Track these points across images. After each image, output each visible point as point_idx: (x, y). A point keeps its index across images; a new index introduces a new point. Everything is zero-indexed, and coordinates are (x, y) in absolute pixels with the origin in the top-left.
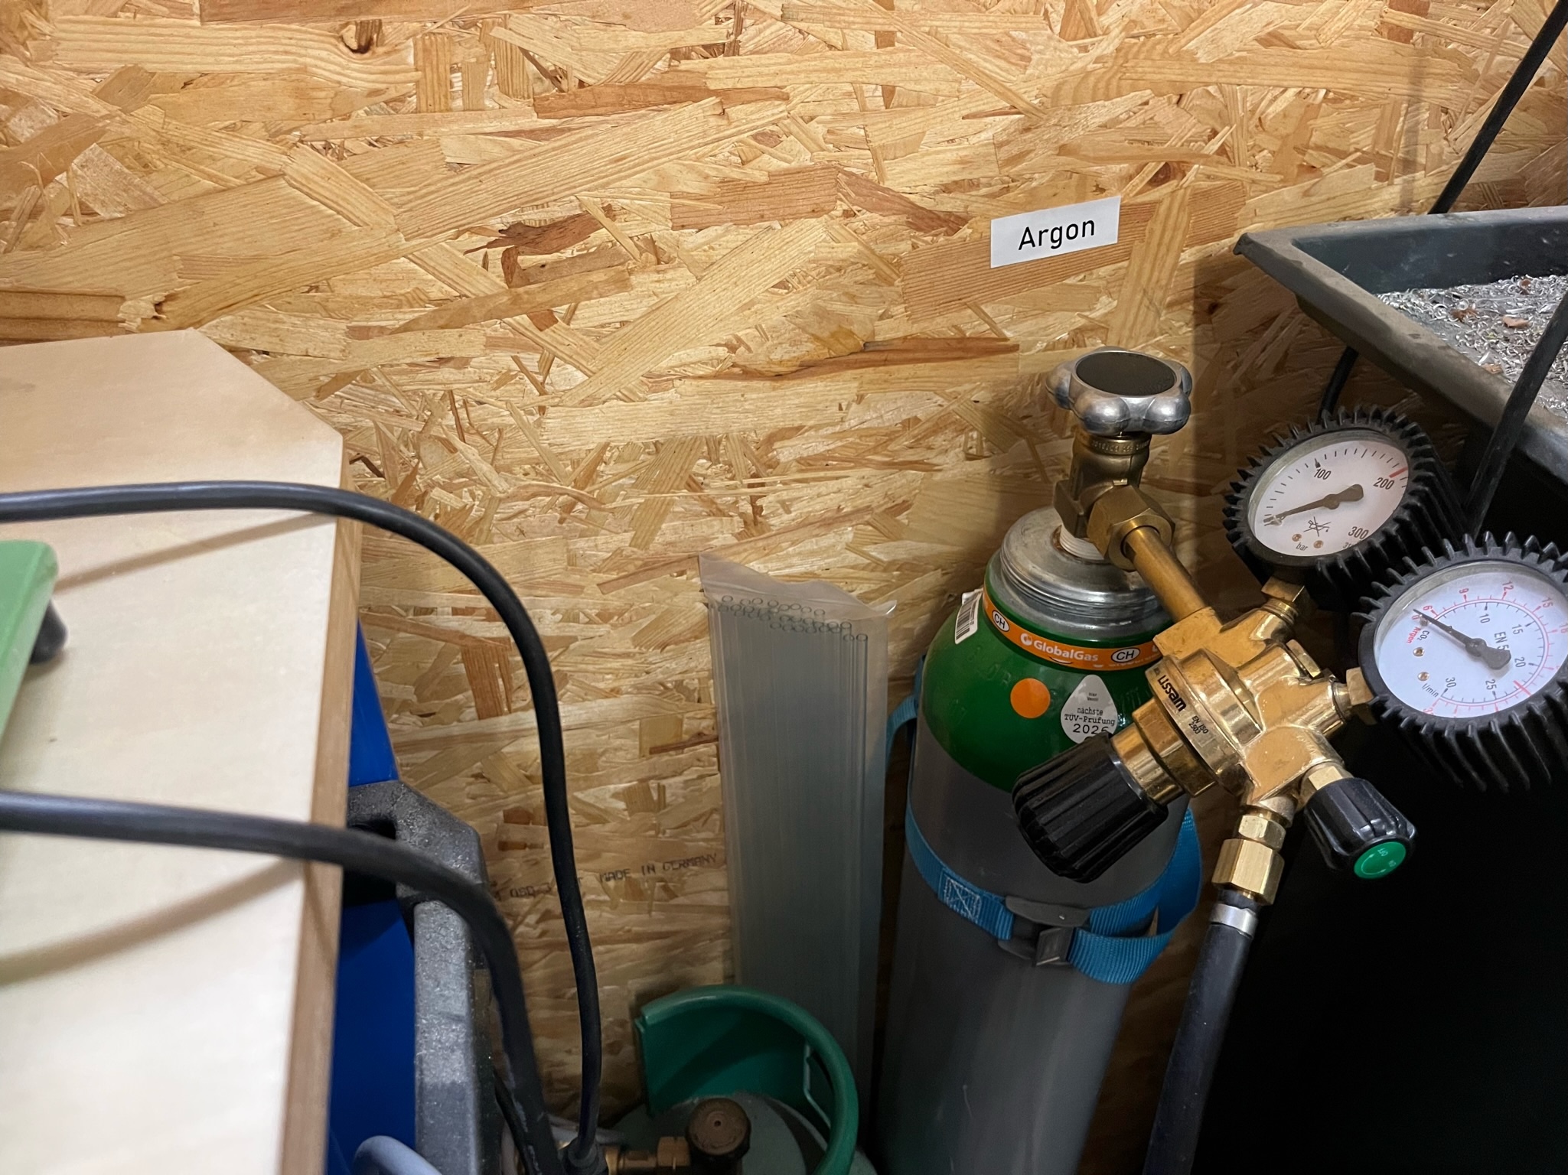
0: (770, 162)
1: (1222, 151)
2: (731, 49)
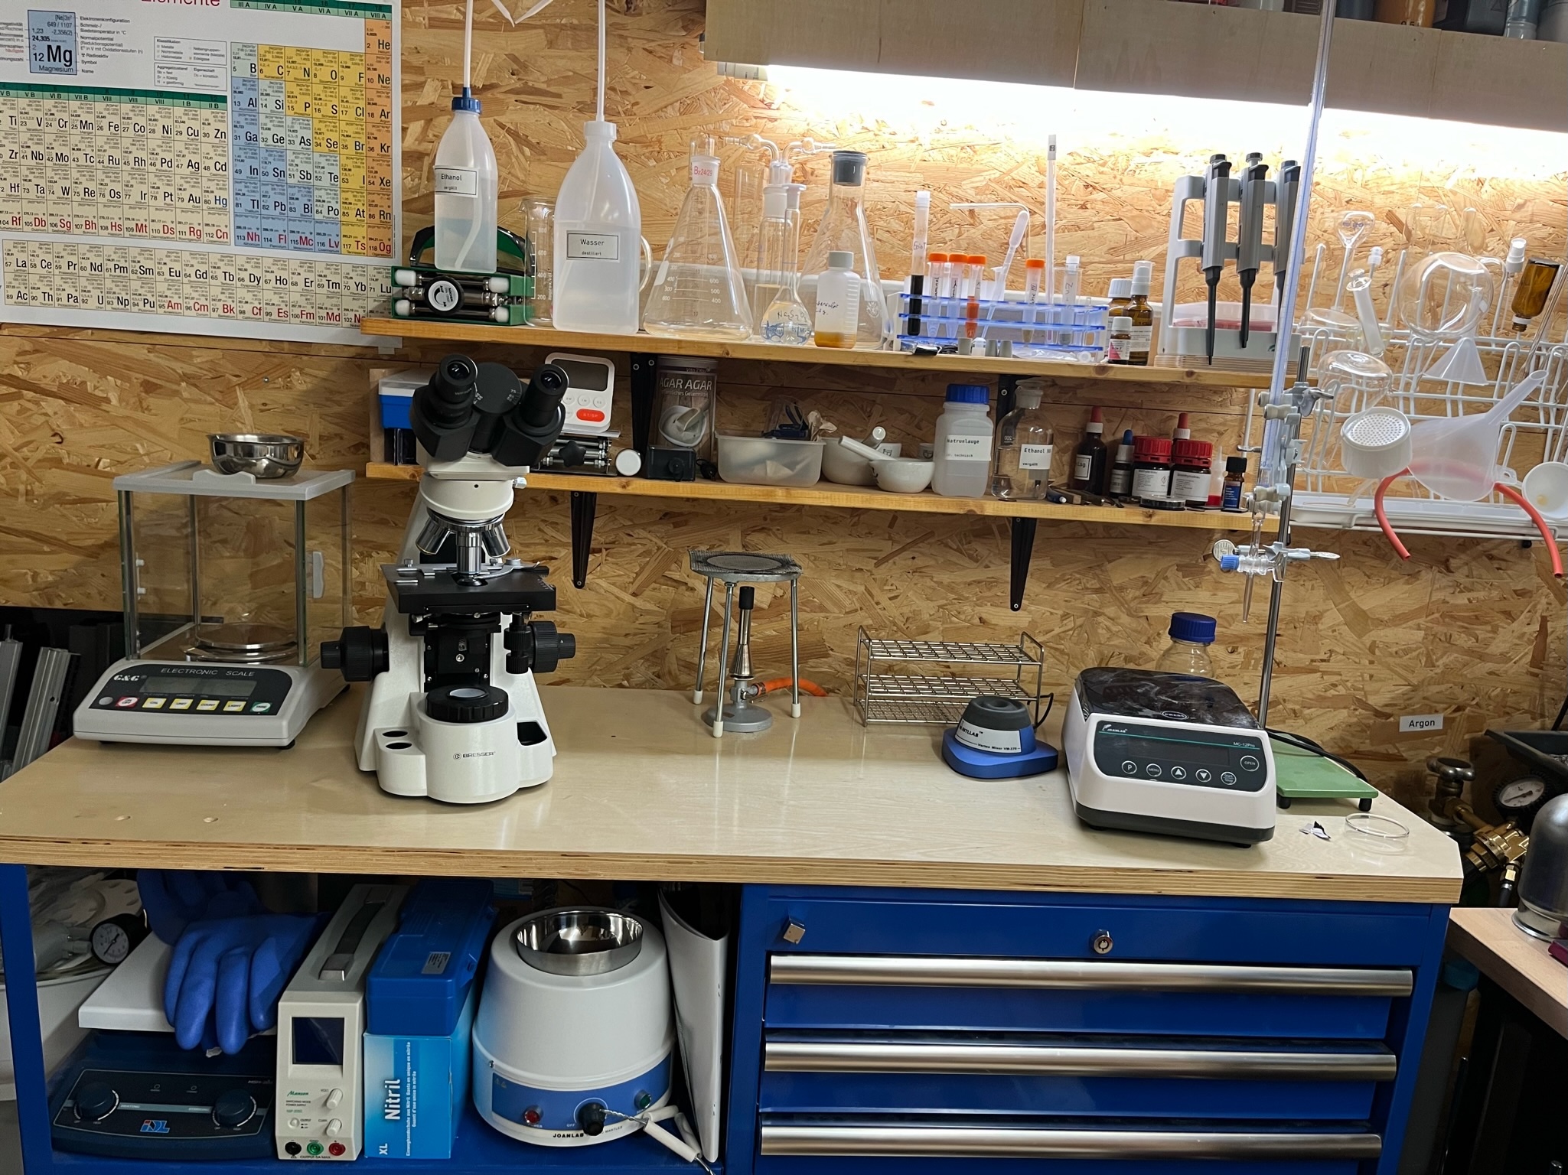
0: (1333, 692)
1: (1477, 704)
2: (1328, 661)
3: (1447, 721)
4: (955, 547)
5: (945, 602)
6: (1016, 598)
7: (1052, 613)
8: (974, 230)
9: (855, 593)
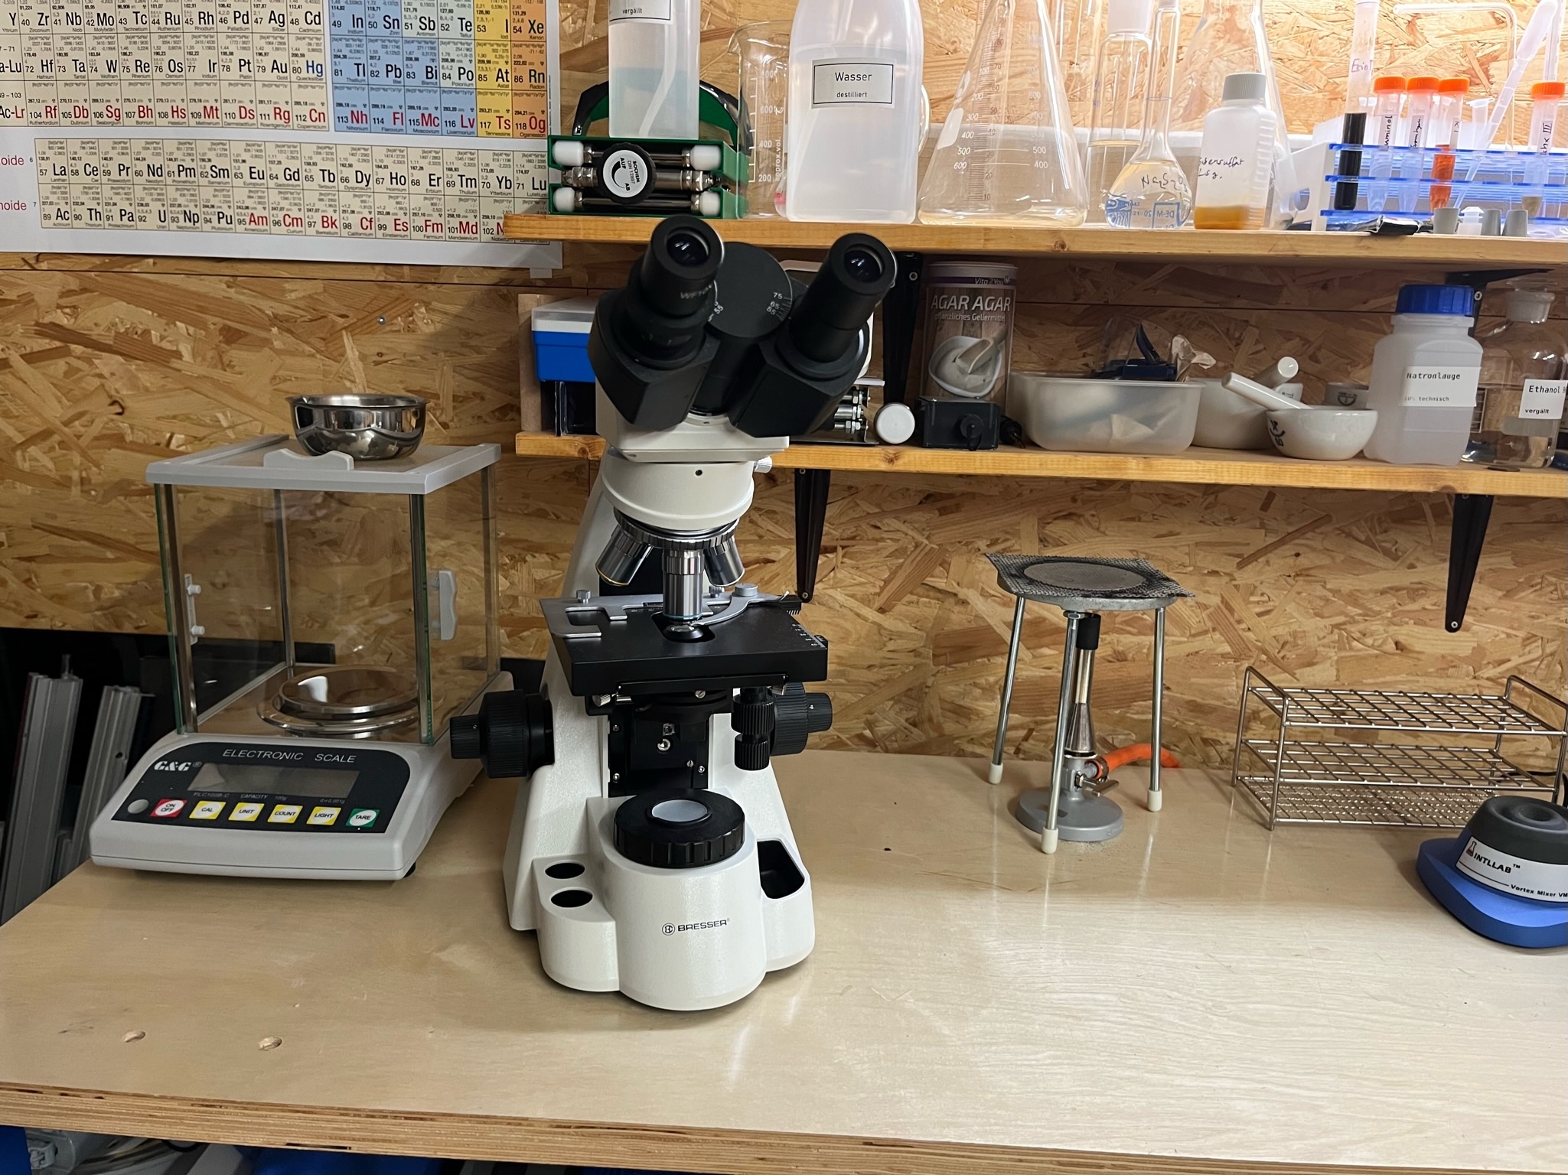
4: (1363, 538)
5: (1341, 619)
6: (1455, 613)
7: (1509, 636)
8: (1415, 53)
9: (1206, 607)
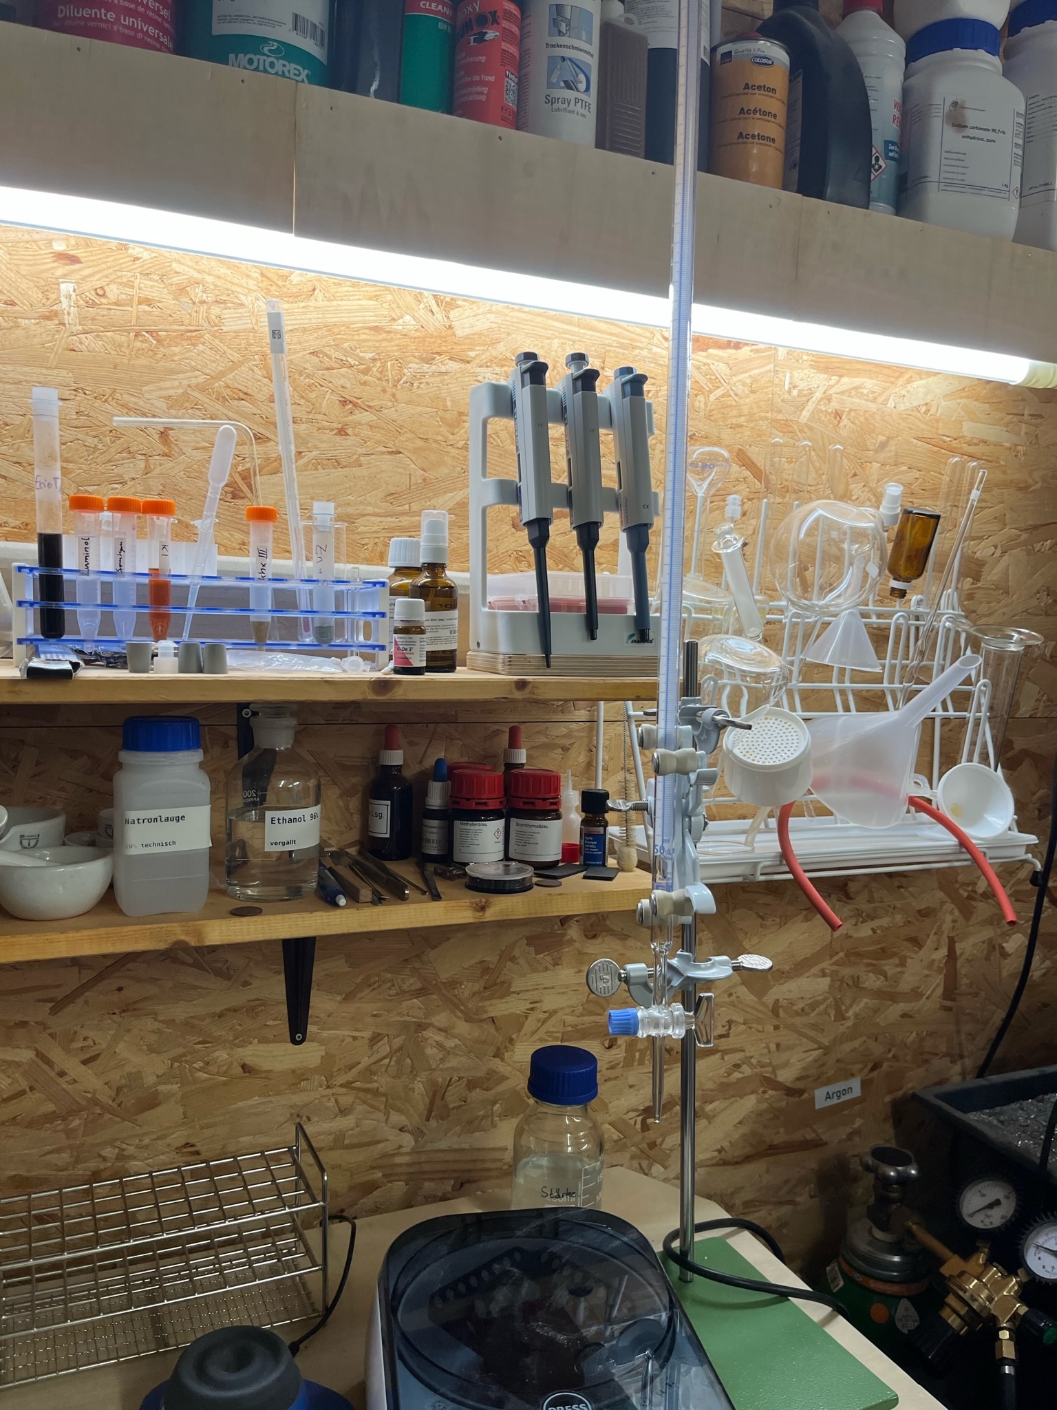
0: (737, 1075)
1: (894, 1056)
2: (726, 1036)
3: (865, 1084)
4: (191, 961)
5: (181, 1050)
6: (298, 1027)
7: (355, 1038)
